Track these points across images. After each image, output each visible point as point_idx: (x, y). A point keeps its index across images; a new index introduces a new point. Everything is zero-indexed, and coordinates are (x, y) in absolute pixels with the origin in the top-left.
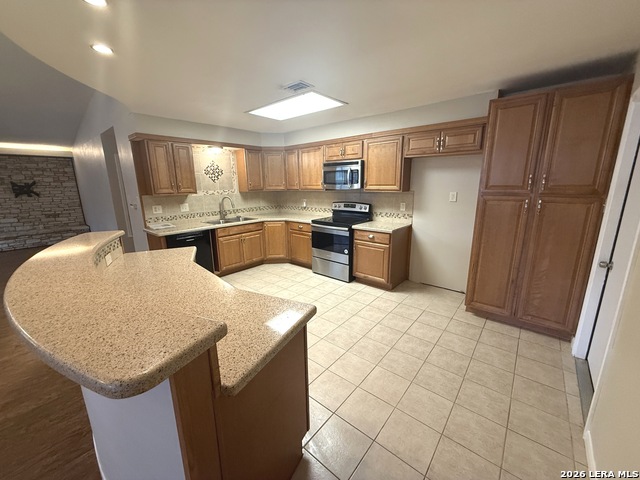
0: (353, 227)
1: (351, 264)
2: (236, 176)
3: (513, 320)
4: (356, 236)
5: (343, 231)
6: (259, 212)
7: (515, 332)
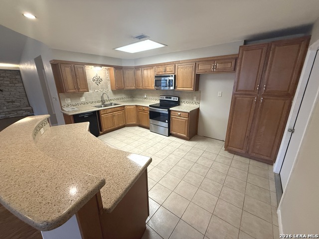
0: (170, 109)
1: (169, 127)
2: (109, 82)
3: (246, 155)
4: (171, 114)
5: (165, 111)
7: (247, 160)
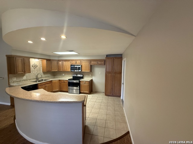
0: (80, 80)
1: (80, 90)
2: (42, 67)
3: (113, 96)
4: (81, 82)
5: (77, 81)
6: (48, 77)
